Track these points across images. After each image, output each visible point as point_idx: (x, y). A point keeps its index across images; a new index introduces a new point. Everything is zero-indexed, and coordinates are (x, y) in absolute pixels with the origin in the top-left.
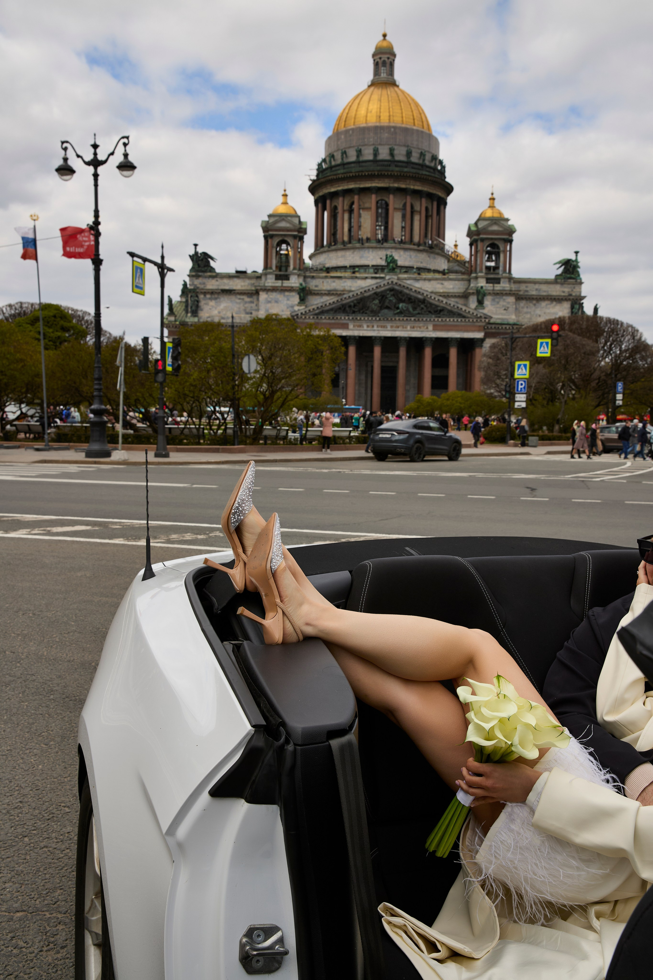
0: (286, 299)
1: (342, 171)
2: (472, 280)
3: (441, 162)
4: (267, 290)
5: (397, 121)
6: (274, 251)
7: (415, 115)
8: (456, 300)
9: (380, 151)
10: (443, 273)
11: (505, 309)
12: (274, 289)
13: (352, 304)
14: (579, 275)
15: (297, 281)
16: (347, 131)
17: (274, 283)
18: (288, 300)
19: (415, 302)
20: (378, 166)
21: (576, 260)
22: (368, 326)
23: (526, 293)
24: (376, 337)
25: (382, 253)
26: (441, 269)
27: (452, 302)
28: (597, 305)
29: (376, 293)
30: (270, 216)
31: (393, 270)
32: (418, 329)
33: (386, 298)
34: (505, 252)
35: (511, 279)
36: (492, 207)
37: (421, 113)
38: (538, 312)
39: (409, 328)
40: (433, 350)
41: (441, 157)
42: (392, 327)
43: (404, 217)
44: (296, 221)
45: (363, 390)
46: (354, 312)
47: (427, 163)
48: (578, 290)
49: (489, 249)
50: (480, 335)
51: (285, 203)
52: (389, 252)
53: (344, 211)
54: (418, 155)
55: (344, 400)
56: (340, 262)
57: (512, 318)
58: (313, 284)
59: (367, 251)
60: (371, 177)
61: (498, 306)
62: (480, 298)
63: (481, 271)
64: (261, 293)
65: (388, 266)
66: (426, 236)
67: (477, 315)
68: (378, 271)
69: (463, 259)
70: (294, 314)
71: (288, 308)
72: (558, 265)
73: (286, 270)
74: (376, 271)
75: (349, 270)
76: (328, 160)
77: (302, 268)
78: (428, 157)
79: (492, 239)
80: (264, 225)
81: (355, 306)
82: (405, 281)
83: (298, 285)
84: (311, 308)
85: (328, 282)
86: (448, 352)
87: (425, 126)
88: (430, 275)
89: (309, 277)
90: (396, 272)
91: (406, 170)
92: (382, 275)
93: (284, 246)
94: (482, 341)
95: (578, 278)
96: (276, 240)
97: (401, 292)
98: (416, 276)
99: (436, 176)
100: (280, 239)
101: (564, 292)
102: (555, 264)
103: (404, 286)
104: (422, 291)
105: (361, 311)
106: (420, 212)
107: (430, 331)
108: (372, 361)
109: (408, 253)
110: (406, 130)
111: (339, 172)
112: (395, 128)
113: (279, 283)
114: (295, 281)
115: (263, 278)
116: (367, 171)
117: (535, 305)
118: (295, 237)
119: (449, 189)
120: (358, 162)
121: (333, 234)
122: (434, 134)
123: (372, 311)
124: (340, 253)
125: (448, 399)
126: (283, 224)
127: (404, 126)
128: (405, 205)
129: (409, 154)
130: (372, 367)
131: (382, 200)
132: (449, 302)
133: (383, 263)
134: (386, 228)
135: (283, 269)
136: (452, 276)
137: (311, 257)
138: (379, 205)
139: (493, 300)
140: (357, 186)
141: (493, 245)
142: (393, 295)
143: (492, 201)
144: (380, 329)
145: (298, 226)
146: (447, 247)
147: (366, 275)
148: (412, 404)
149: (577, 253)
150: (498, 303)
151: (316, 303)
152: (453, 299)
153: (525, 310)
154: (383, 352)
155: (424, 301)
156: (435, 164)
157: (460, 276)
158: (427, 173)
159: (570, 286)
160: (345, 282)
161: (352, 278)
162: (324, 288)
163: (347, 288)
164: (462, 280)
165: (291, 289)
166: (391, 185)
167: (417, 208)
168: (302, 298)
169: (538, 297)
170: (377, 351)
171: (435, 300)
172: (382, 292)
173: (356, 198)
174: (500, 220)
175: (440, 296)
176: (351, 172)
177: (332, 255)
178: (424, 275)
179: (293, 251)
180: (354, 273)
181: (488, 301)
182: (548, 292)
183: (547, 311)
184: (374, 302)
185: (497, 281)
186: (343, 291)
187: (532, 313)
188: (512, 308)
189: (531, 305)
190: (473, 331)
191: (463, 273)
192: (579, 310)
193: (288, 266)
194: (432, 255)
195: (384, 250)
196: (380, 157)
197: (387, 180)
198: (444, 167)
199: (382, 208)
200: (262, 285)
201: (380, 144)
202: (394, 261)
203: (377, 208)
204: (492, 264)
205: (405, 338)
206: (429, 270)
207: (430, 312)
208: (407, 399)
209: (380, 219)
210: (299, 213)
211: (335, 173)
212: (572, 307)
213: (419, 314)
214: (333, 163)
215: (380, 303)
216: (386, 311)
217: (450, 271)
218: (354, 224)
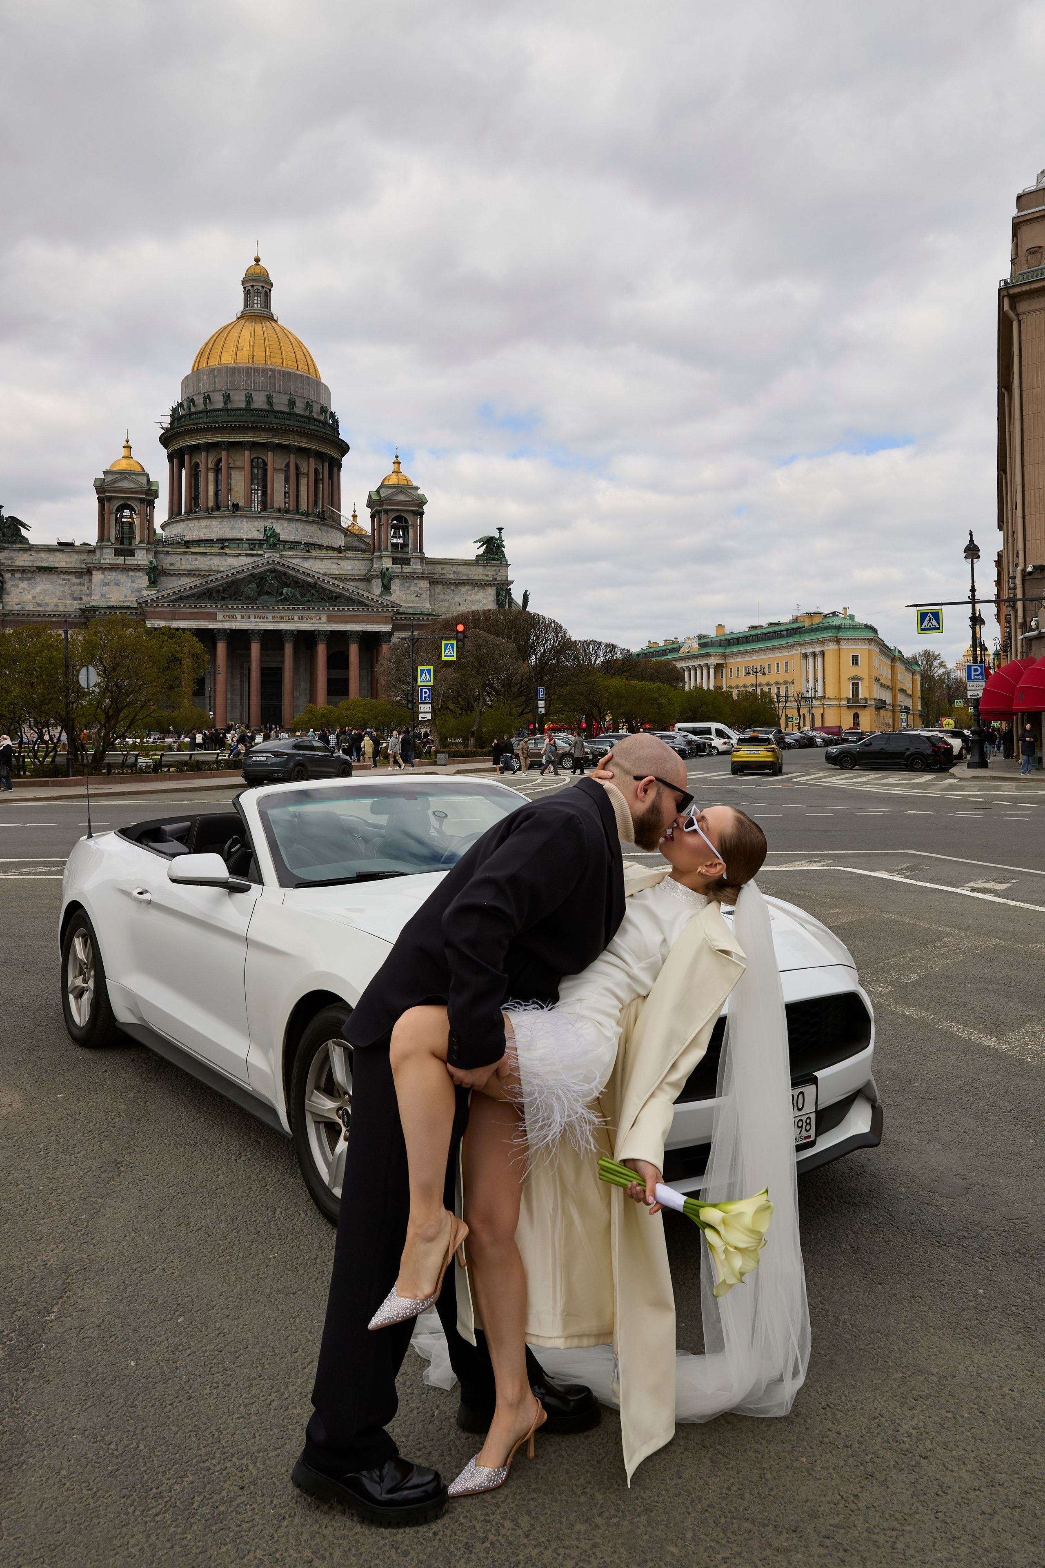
0: (130, 580)
1: (205, 420)
2: (375, 560)
3: (332, 415)
4: (102, 568)
5: (276, 362)
6: (113, 518)
7: (298, 357)
8: (356, 584)
9: (255, 398)
10: (339, 550)
11: (417, 596)
12: (113, 568)
13: (221, 588)
14: (504, 557)
15: (145, 558)
16: (210, 371)
17: (113, 559)
18: (133, 582)
19: (303, 586)
20: (252, 416)
21: (500, 537)
22: (242, 617)
23: (442, 577)
24: (253, 630)
25: (260, 524)
26: (336, 546)
27: (351, 586)
28: (527, 591)
29: (251, 574)
30: (105, 473)
31: (274, 546)
32: (309, 620)
33: (266, 581)
34: (414, 526)
35: (423, 559)
36: (397, 472)
37: (307, 355)
38: (457, 599)
39: (296, 619)
40: (329, 647)
41: (332, 410)
42: (274, 617)
43: (287, 480)
44: (143, 480)
45: (237, 699)
46: (223, 599)
47: (315, 416)
48: (504, 573)
49: (395, 522)
50: (387, 628)
51: (129, 457)
52: (268, 524)
53: (208, 469)
54: (304, 406)
55: (211, 713)
56: (204, 534)
57: (426, 606)
58: (167, 562)
59: (239, 522)
60: (243, 429)
61: (409, 592)
62: (385, 582)
63: (386, 549)
64: (94, 572)
65: (267, 540)
66: (316, 504)
67: (382, 603)
68: (255, 547)
69: (364, 533)
70: (141, 601)
71: (132, 592)
72: (479, 544)
73: (130, 544)
74: (251, 546)
75: (217, 545)
76: (185, 404)
77: (151, 541)
78: (316, 408)
79: (398, 510)
80: (98, 484)
81: (224, 590)
82: (289, 560)
83: (146, 563)
84: (165, 593)
85: (188, 559)
86: (348, 650)
87: (312, 371)
88: (322, 553)
89: (162, 552)
90: (278, 549)
91: (288, 422)
92: (259, 552)
93: (127, 512)
94: (390, 634)
95: (503, 559)
96: (116, 504)
97: (285, 574)
98: (304, 553)
99: (327, 432)
100: (122, 502)
101: (487, 576)
102: (474, 542)
103: (289, 566)
104: (312, 573)
105: (233, 598)
106: (308, 474)
107: (324, 623)
108: (249, 661)
109: (293, 525)
110: (287, 375)
111: (201, 421)
112: (273, 371)
113: (120, 560)
114: (142, 558)
115: (98, 553)
116: (238, 422)
117: (453, 591)
118: (142, 501)
119: (344, 448)
120: (225, 410)
121: (194, 498)
122: (324, 380)
123: (248, 598)
124: (204, 523)
125: (347, 709)
126: (125, 484)
127: (284, 369)
128: (288, 465)
129: (292, 403)
130: (249, 669)
131: (258, 458)
132: (346, 587)
133: (261, 537)
134: (264, 493)
135: (126, 541)
136: (350, 554)
137: (163, 527)
138: (254, 464)
139: (402, 584)
140: (226, 439)
141: (399, 518)
142: (275, 577)
143: (396, 465)
144: (258, 620)
145: (147, 487)
146: (343, 519)
147: (239, 552)
148: (301, 716)
149: (500, 529)
150: (408, 588)
151: (171, 586)
152: (351, 583)
153: (442, 597)
154: (263, 649)
155: (314, 585)
156: (326, 417)
157: (360, 555)
158: (316, 428)
159: (493, 568)
160: (211, 559)
161: (220, 555)
162: (183, 567)
163: (213, 568)
164: (363, 559)
165: (137, 568)
166: (270, 440)
167: (304, 469)
168: (153, 580)
169: (457, 582)
170: (255, 648)
171: (328, 584)
172: (260, 573)
173: (224, 453)
174: (406, 488)
175: (336, 579)
176: (218, 422)
177: (193, 524)
178: (314, 553)
179: (139, 519)
180: (222, 548)
181: (395, 586)
182: (468, 575)
183: (469, 598)
184: (250, 586)
185: (406, 561)
186: (208, 571)
187: (450, 600)
188: (425, 596)
189: (449, 590)
190: (378, 623)
191: (364, 551)
192: (505, 597)
193: (132, 538)
194: (325, 528)
195: (262, 520)
196: (254, 406)
197: (263, 434)
198: (336, 422)
199: (258, 468)
200: (97, 562)
201: (254, 390)
202: (275, 535)
203: (252, 468)
204: (400, 541)
205: (292, 631)
206: (320, 547)
207: (322, 599)
208: (294, 708)
209: (256, 482)
210: (147, 471)
211: (195, 421)
212: (498, 594)
213: (309, 601)
214: (193, 409)
215: (258, 587)
216: (266, 597)
217: (348, 548)
218: (223, 487)
